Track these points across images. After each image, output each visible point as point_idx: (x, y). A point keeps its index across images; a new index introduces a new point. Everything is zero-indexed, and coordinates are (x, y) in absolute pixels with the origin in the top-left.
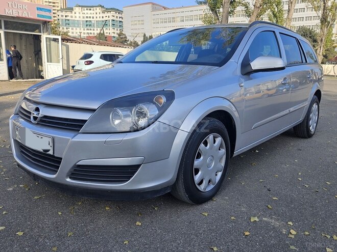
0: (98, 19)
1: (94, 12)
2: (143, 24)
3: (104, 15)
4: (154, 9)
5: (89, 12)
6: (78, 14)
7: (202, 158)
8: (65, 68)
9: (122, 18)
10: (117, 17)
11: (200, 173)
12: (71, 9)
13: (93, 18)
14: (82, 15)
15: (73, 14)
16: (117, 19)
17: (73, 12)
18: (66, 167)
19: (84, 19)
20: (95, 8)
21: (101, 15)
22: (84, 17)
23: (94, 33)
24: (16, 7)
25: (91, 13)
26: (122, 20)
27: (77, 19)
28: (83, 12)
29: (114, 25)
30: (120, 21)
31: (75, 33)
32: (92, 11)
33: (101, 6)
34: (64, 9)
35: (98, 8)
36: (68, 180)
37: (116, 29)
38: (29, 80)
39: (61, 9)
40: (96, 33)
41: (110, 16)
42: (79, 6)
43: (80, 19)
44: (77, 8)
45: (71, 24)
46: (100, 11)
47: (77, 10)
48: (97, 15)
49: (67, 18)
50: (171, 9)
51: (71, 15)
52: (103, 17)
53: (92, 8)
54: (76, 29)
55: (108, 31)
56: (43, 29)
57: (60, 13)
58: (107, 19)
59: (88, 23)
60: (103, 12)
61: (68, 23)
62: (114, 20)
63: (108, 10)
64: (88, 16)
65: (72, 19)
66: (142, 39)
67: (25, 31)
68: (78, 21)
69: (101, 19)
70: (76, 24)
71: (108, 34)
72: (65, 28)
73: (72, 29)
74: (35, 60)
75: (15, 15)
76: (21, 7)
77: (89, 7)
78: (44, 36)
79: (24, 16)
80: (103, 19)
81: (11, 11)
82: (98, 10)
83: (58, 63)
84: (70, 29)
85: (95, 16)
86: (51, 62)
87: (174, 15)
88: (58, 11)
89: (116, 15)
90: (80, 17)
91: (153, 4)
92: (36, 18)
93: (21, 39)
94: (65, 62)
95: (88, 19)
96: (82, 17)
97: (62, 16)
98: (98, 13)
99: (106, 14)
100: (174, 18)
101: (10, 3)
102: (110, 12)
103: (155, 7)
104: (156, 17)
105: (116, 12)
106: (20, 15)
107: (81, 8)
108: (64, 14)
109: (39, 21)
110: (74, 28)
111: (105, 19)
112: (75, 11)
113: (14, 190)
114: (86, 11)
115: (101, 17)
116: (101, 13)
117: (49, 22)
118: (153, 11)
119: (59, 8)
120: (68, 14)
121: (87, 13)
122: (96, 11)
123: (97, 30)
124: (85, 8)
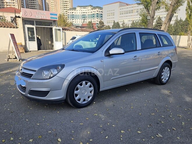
0: (89, 13)
1: (87, 9)
2: (114, 15)
3: (92, 11)
4: (120, 6)
5: (84, 9)
6: (79, 11)
7: (79, 90)
8: (64, 44)
9: (102, 12)
10: (99, 12)
11: (78, 96)
12: (75, 9)
13: (86, 13)
14: (80, 12)
15: (76, 11)
16: (99, 13)
17: (76, 10)
18: (27, 90)
19: (82, 14)
20: (87, 7)
21: (91, 11)
22: (81, 13)
23: (87, 22)
24: (41, 14)
25: (85, 10)
26: (102, 13)
27: (78, 14)
28: (81, 10)
29: (97, 16)
30: (101, 14)
31: (76, 22)
32: (86, 9)
33: (91, 6)
34: (71, 9)
35: (89, 7)
36: (28, 95)
37: (98, 19)
38: (47, 50)
39: (70, 9)
40: (88, 22)
41: (96, 11)
42: (79, 6)
43: (79, 14)
44: (78, 8)
45: (74, 17)
46: (90, 9)
47: (78, 9)
48: (88, 11)
49: (73, 14)
50: (131, 5)
51: (75, 12)
52: (92, 12)
53: (86, 7)
54: (77, 20)
55: (94, 20)
56: (53, 24)
57: (69, 11)
58: (94, 13)
59: (84, 16)
60: (92, 9)
61: (73, 17)
62: (97, 14)
63: (95, 8)
64: (84, 12)
65: (75, 14)
66: (113, 24)
67: (45, 26)
68: (78, 15)
69: (91, 13)
70: (77, 17)
71: (94, 22)
72: (72, 19)
73: (75, 20)
74: (51, 40)
75: (40, 18)
76: (43, 14)
77: (85, 7)
78: (54, 28)
79: (44, 18)
80: (92, 13)
81: (38, 16)
82: (89, 8)
83: (61, 41)
84: (74, 20)
85: (87, 11)
86: (57, 41)
87: (132, 9)
88: (68, 10)
89: (99, 11)
90: (79, 13)
91: (120, 2)
92: (50, 19)
93: (44, 29)
94: (64, 41)
95: (84, 14)
96: (80, 13)
97: (70, 13)
98: (89, 10)
99: (94, 10)
100: (132, 10)
101: (38, 12)
102: (96, 9)
103: (122, 4)
104: (122, 10)
105: (99, 9)
106: (42, 18)
107: (80, 7)
108: (71, 11)
109: (51, 20)
110: (76, 19)
111: (93, 13)
112: (77, 9)
113: (18, 99)
114: (83, 9)
115: (91, 12)
116: (91, 10)
117: (56, 21)
118: (120, 7)
119: (69, 8)
120: (74, 11)
121: (83, 10)
122: (88, 9)
123: (88, 20)
124: (83, 8)
